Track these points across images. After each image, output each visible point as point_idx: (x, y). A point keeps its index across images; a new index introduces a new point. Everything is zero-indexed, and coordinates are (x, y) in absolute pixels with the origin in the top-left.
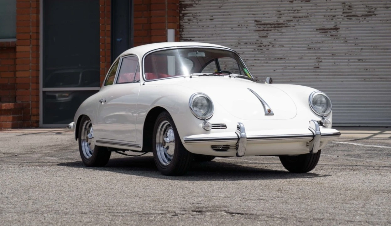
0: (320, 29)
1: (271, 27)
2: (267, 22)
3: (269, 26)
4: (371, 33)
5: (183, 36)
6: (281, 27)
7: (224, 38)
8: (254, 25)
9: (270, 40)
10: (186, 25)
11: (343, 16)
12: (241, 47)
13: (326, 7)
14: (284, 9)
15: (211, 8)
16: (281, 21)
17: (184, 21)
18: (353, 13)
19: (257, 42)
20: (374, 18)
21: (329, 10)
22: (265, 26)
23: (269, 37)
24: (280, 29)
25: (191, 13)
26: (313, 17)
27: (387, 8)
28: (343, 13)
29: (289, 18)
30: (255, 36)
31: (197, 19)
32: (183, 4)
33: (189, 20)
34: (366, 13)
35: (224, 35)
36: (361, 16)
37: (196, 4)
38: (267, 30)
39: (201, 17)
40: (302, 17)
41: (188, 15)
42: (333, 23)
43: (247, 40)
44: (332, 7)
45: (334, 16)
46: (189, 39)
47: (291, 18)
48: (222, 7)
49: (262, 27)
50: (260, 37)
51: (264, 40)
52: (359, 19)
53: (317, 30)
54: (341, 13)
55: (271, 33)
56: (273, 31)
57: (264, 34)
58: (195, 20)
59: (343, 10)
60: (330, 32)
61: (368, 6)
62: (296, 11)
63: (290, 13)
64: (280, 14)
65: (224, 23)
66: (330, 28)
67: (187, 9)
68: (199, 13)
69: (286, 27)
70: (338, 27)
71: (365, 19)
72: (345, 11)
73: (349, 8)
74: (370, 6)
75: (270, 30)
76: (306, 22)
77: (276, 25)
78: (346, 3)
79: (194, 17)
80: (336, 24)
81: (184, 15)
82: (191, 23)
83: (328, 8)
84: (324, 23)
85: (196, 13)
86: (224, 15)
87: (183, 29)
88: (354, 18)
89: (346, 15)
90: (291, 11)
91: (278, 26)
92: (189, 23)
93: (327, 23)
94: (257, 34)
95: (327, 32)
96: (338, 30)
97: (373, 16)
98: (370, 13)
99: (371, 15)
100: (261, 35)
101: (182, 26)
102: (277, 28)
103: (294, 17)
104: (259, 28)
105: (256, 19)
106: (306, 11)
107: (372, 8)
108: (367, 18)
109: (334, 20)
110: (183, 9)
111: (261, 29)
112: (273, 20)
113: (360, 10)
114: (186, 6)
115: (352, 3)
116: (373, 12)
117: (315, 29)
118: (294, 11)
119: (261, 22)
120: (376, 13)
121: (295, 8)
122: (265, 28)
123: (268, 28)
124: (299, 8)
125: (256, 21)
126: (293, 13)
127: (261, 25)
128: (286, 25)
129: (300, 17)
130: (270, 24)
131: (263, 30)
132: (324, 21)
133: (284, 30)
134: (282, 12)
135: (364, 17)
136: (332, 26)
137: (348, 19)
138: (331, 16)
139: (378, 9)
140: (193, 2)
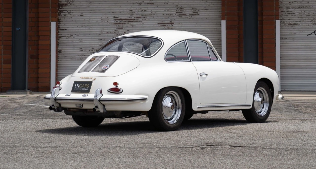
0: (160, 24)
1: (126, 22)
2: (122, 18)
3: (124, 21)
4: (195, 27)
5: (60, 27)
6: (133, 21)
7: (90, 28)
8: (113, 19)
9: (124, 30)
10: (62, 19)
11: (176, 15)
12: (103, 35)
13: (165, 8)
14: (135, 9)
15: (82, 7)
16: (133, 17)
17: (61, 16)
18: (183, 13)
19: (115, 32)
20: (197, 16)
21: (167, 10)
22: (121, 21)
23: (123, 28)
24: (132, 23)
25: (66, 10)
26: (155, 15)
27: (207, 10)
28: (177, 13)
29: (138, 16)
30: (114, 28)
31: (71, 15)
32: (61, 4)
33: (65, 15)
34: (193, 13)
35: (91, 26)
36: (189, 15)
37: (71, 4)
38: (123, 24)
39: (73, 13)
40: (148, 15)
41: (64, 11)
42: (169, 19)
43: (108, 30)
44: (168, 8)
45: (170, 15)
46: (65, 29)
47: (140, 16)
48: (90, 7)
49: (119, 21)
50: (117, 28)
51: (120, 30)
52: (188, 17)
53: (158, 24)
54: (175, 13)
55: (125, 26)
56: (127, 24)
57: (120, 26)
58: (69, 16)
59: (177, 10)
60: (167, 26)
61: (193, 8)
62: (144, 11)
63: (139, 12)
64: (132, 13)
65: (91, 18)
66: (167, 23)
67: (63, 7)
68: (73, 10)
69: (136, 21)
70: (172, 22)
71: (191, 17)
72: (178, 11)
73: (180, 9)
74: (195, 8)
75: (125, 24)
76: (150, 18)
77: (129, 20)
78: (179, 6)
79: (69, 13)
80: (171, 20)
81: (61, 12)
82: (66, 18)
83: (166, 9)
84: (163, 19)
85: (71, 11)
86: (91, 12)
87: (60, 22)
88: (184, 16)
89: (178, 14)
90: (139, 11)
91: (130, 21)
92: (65, 18)
93: (165, 19)
94: (115, 26)
95: (165, 26)
96: (173, 24)
97: (197, 15)
98: (195, 13)
99: (195, 15)
100: (118, 27)
101: (59, 19)
102: (129, 22)
103: (142, 15)
104: (117, 22)
105: (115, 15)
106: (150, 11)
107: (196, 10)
108: (193, 17)
109: (170, 17)
110: (61, 7)
111: (119, 23)
112: (127, 16)
113: (188, 11)
114: (63, 5)
115: (183, 6)
116: (197, 12)
117: (157, 24)
118: (142, 10)
119: (118, 18)
120: (199, 13)
121: (142, 9)
122: (121, 22)
123: (123, 22)
124: (146, 9)
125: (114, 17)
126: (141, 12)
127: (118, 20)
128: (136, 20)
129: (146, 15)
130: (125, 20)
131: (120, 24)
132: (163, 18)
133: (134, 23)
134: (134, 11)
135: (190, 16)
136: (169, 22)
137: (180, 17)
138: (168, 14)
139: (200, 10)
140: (68, 3)
